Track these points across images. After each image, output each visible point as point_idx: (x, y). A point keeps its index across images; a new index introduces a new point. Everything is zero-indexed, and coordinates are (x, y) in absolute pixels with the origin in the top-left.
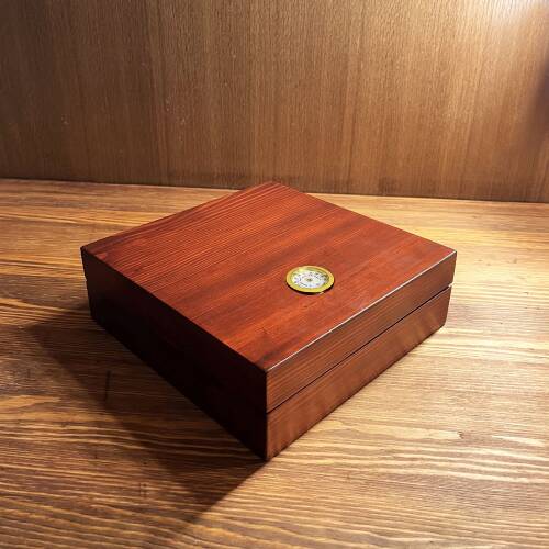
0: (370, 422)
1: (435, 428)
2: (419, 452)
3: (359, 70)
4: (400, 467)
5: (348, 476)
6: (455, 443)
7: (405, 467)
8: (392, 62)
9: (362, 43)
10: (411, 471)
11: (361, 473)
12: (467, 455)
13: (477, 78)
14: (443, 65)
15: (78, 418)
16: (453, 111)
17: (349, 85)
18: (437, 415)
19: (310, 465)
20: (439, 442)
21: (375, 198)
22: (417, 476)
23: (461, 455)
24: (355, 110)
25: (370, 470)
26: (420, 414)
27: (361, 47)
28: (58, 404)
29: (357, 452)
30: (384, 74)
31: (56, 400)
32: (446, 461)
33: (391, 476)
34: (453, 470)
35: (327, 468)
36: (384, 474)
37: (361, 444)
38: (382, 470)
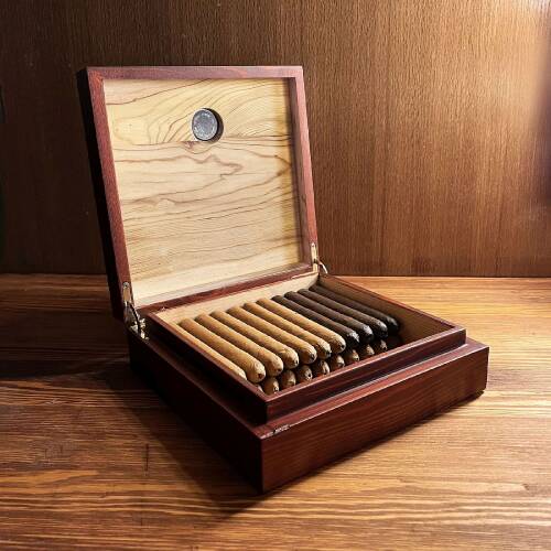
0: (430, 479)
1: (498, 481)
2: (484, 504)
3: (386, 150)
4: (466, 519)
5: (412, 529)
6: (520, 494)
7: (471, 518)
8: (418, 142)
9: (387, 124)
10: (478, 522)
11: (426, 525)
12: (535, 505)
13: (503, 155)
14: (469, 143)
15: (119, 488)
16: (482, 187)
17: (377, 166)
18: (499, 470)
19: (372, 521)
20: (503, 494)
21: (410, 278)
22: (485, 526)
23: (529, 505)
24: (384, 190)
25: (435, 522)
26: (480, 470)
27: (387, 128)
28: (96, 477)
29: (420, 506)
30: (410, 153)
31: (94, 473)
32: (512, 511)
33: (458, 527)
34: (522, 518)
35: (390, 523)
36: (450, 526)
37: (423, 499)
38: (447, 522)
